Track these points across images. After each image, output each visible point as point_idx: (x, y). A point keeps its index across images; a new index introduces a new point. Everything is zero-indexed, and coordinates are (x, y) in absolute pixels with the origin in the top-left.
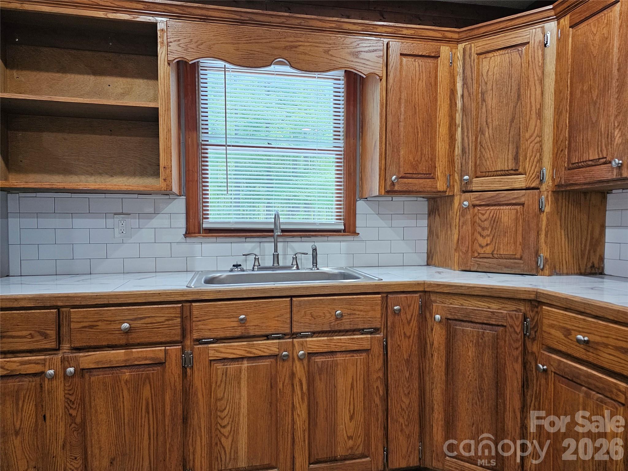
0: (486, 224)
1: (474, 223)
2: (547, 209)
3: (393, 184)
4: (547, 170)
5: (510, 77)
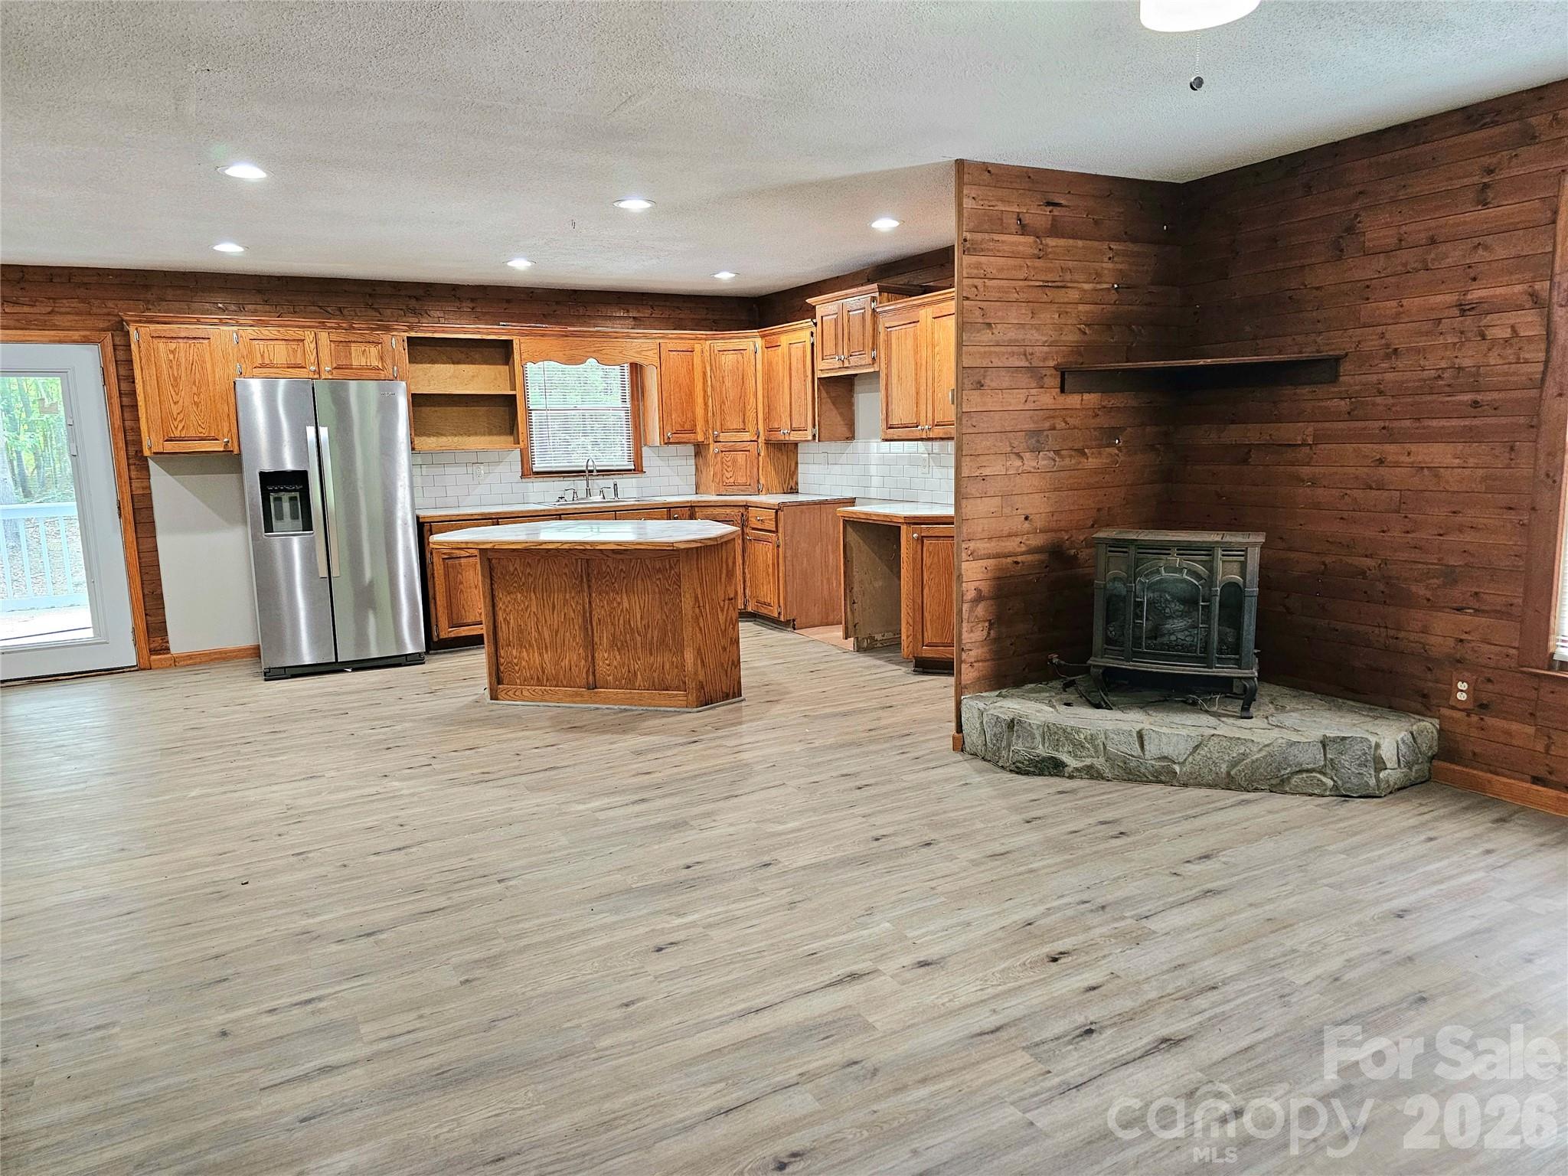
0: (729, 464)
1: (722, 463)
2: (762, 454)
3: (669, 438)
4: (761, 430)
5: (738, 369)
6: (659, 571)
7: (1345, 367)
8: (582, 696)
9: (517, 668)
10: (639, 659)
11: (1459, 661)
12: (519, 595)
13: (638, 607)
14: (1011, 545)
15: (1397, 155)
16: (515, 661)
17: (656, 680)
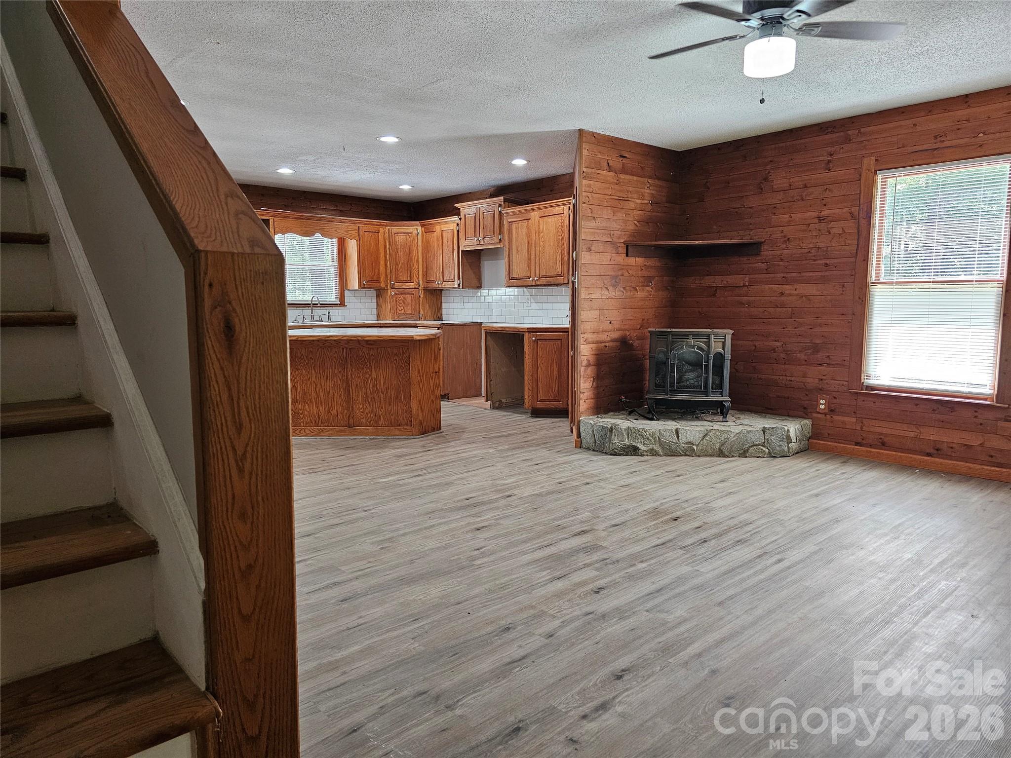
0: (401, 302)
1: (396, 301)
2: (422, 296)
3: (364, 285)
4: (421, 282)
5: (406, 245)
6: (396, 355)
7: (765, 247)
8: (345, 432)
9: (302, 416)
10: (382, 408)
11: (821, 390)
12: (304, 372)
13: (382, 376)
14: (604, 337)
15: (788, 144)
16: (301, 412)
17: (393, 420)
